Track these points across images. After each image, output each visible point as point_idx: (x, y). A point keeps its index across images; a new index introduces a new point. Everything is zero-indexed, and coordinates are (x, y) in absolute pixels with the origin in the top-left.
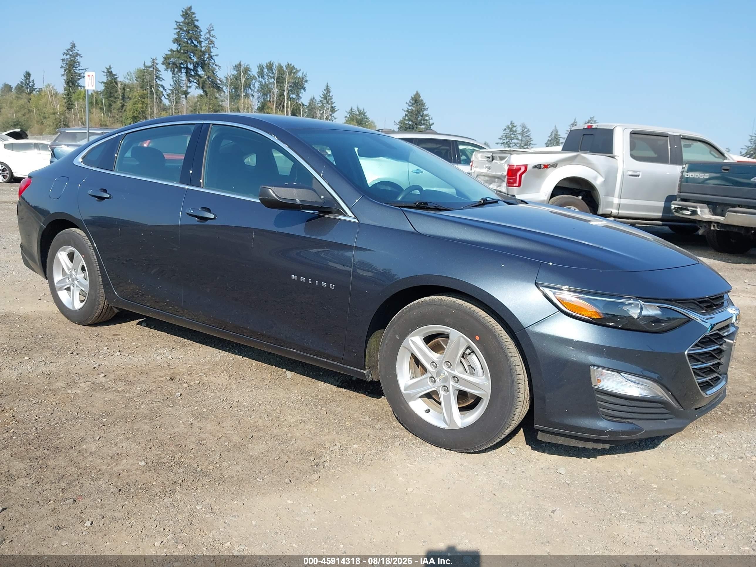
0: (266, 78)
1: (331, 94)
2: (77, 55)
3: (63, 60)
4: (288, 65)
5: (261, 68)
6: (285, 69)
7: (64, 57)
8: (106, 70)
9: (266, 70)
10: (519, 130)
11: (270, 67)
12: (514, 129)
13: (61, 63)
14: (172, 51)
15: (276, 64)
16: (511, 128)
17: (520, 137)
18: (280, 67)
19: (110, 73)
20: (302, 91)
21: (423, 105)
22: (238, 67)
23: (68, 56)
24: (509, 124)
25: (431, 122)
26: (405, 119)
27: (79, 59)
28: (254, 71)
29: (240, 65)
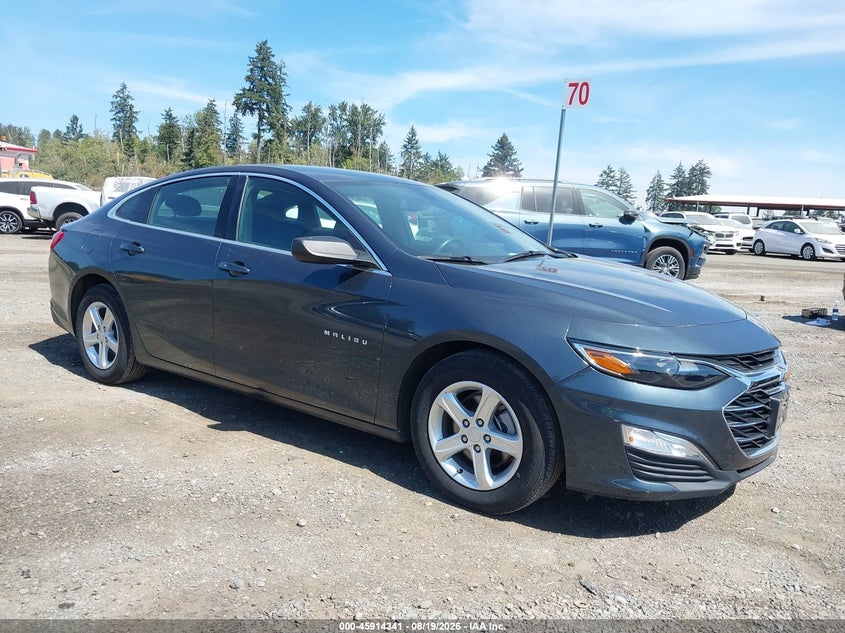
0: (339, 120)
1: (417, 138)
2: (128, 97)
3: (112, 103)
4: (364, 107)
5: (333, 109)
6: (360, 110)
7: (114, 100)
8: (165, 113)
9: (338, 112)
10: (618, 175)
11: (343, 107)
12: (612, 174)
13: (110, 107)
14: (244, 90)
15: (350, 104)
16: (608, 173)
17: (618, 184)
18: (354, 108)
19: (169, 116)
20: (379, 135)
21: (511, 148)
22: (307, 108)
23: (119, 99)
24: (606, 169)
25: (520, 167)
26: (490, 164)
27: (130, 102)
28: (325, 113)
29: (310, 106)
